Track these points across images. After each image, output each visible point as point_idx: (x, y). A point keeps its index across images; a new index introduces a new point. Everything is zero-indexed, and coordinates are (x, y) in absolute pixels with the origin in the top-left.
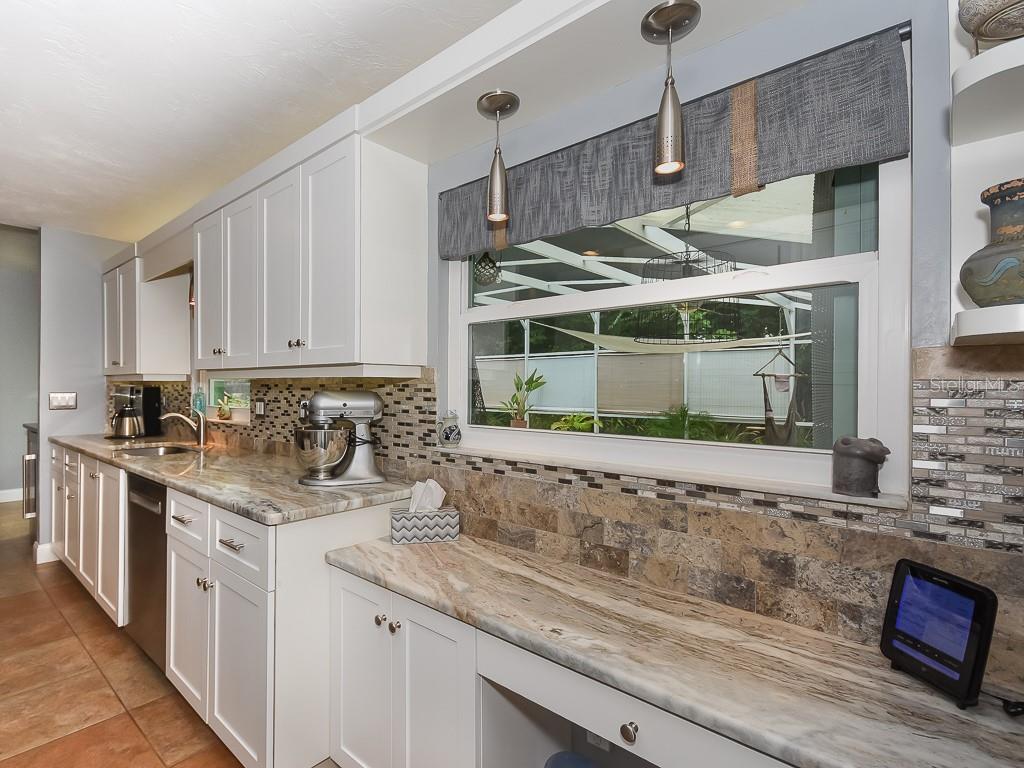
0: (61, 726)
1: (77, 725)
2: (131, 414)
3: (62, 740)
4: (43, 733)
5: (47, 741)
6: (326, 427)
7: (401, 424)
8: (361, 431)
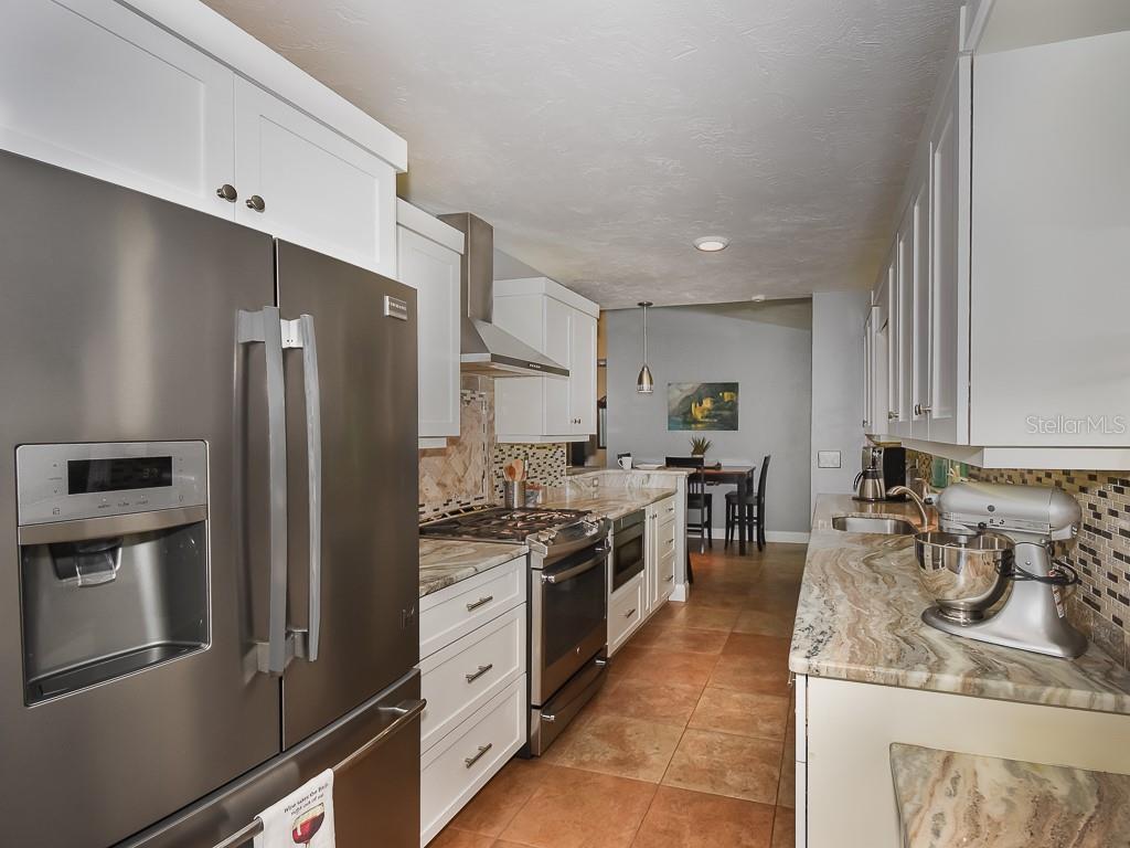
0: (726, 784)
1: (736, 791)
2: (875, 476)
3: (719, 799)
4: (713, 782)
5: (710, 791)
6: (963, 540)
7: (1118, 555)
8: (1030, 557)
